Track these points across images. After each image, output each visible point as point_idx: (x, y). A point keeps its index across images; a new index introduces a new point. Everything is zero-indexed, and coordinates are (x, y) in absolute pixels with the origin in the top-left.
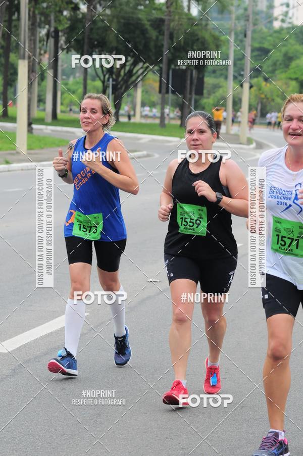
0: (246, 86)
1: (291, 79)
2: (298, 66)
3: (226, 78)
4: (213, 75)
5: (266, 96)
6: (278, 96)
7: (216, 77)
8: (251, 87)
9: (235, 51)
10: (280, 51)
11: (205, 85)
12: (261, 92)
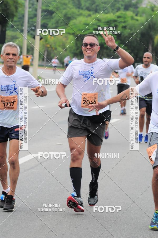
0: (38, 38)
1: (69, 34)
2: (74, 24)
3: (22, 31)
4: (11, 29)
5: (51, 46)
6: (59, 46)
7: (13, 31)
8: (41, 39)
9: (29, 12)
10: (61, 13)
11: (7, 37)
12: (47, 43)
